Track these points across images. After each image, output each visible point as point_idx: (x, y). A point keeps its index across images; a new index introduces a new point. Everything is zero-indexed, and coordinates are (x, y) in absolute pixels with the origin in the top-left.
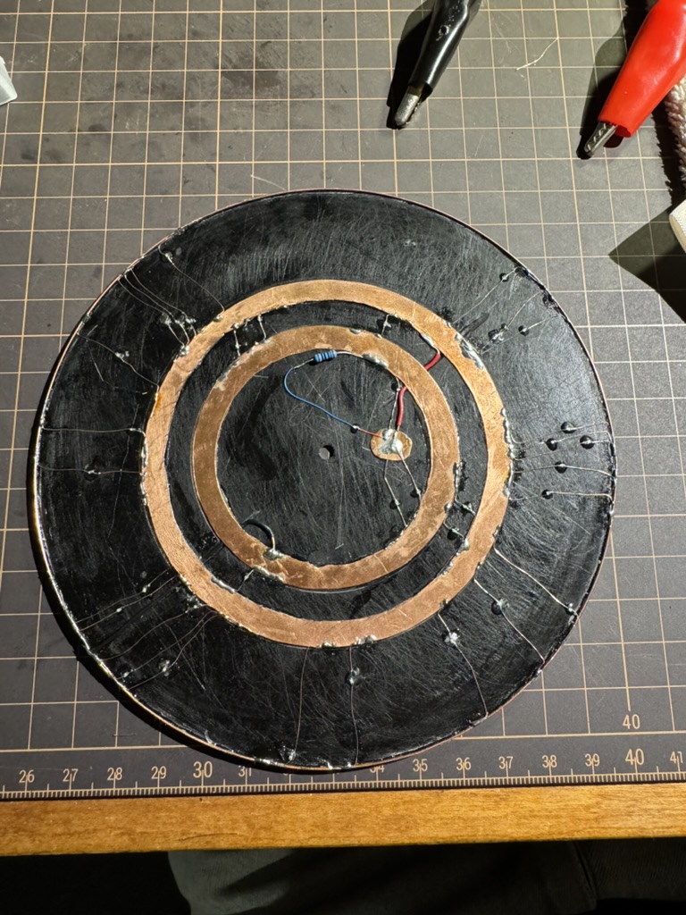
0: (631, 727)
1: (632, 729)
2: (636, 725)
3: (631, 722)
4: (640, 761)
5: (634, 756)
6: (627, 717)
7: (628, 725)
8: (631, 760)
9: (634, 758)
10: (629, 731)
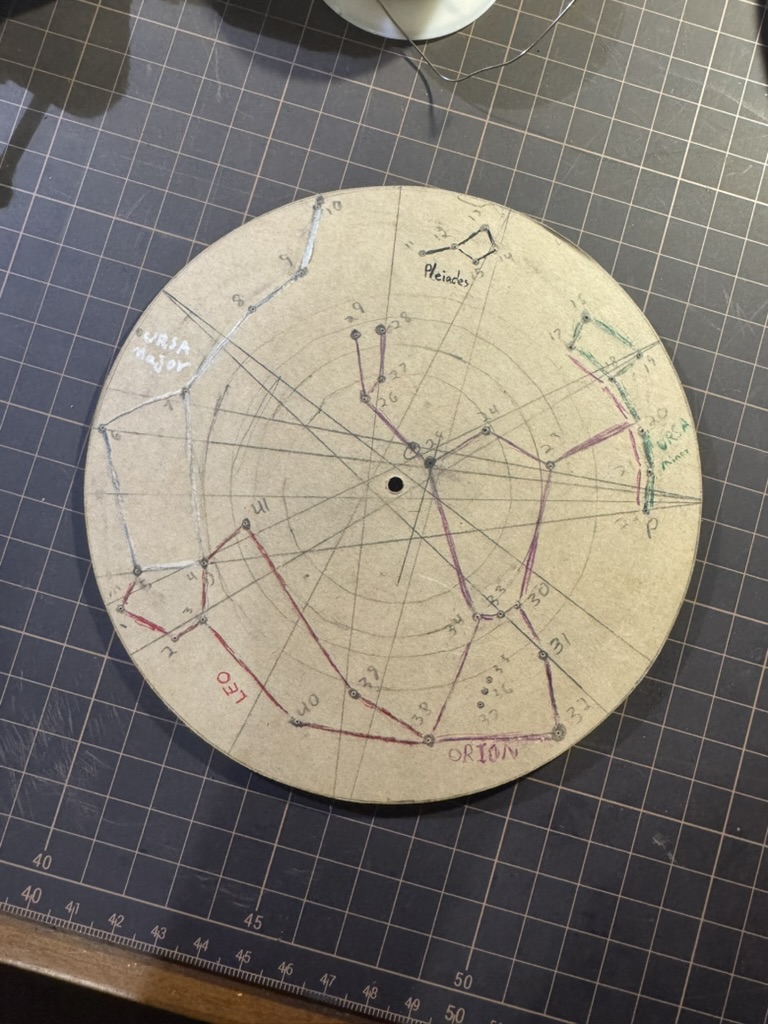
0: (41, 865)
1: (40, 868)
2: (46, 865)
3: (42, 861)
4: (36, 899)
5: (31, 893)
6: (40, 855)
7: (38, 863)
8: (27, 896)
9: (29, 895)
10: (38, 869)
